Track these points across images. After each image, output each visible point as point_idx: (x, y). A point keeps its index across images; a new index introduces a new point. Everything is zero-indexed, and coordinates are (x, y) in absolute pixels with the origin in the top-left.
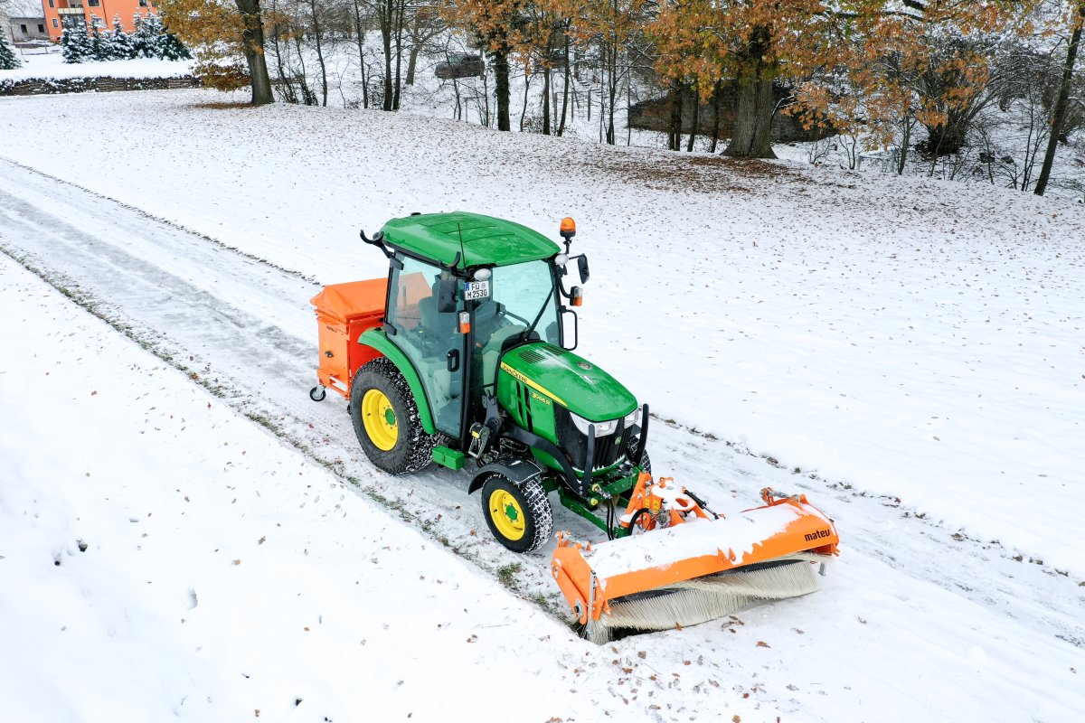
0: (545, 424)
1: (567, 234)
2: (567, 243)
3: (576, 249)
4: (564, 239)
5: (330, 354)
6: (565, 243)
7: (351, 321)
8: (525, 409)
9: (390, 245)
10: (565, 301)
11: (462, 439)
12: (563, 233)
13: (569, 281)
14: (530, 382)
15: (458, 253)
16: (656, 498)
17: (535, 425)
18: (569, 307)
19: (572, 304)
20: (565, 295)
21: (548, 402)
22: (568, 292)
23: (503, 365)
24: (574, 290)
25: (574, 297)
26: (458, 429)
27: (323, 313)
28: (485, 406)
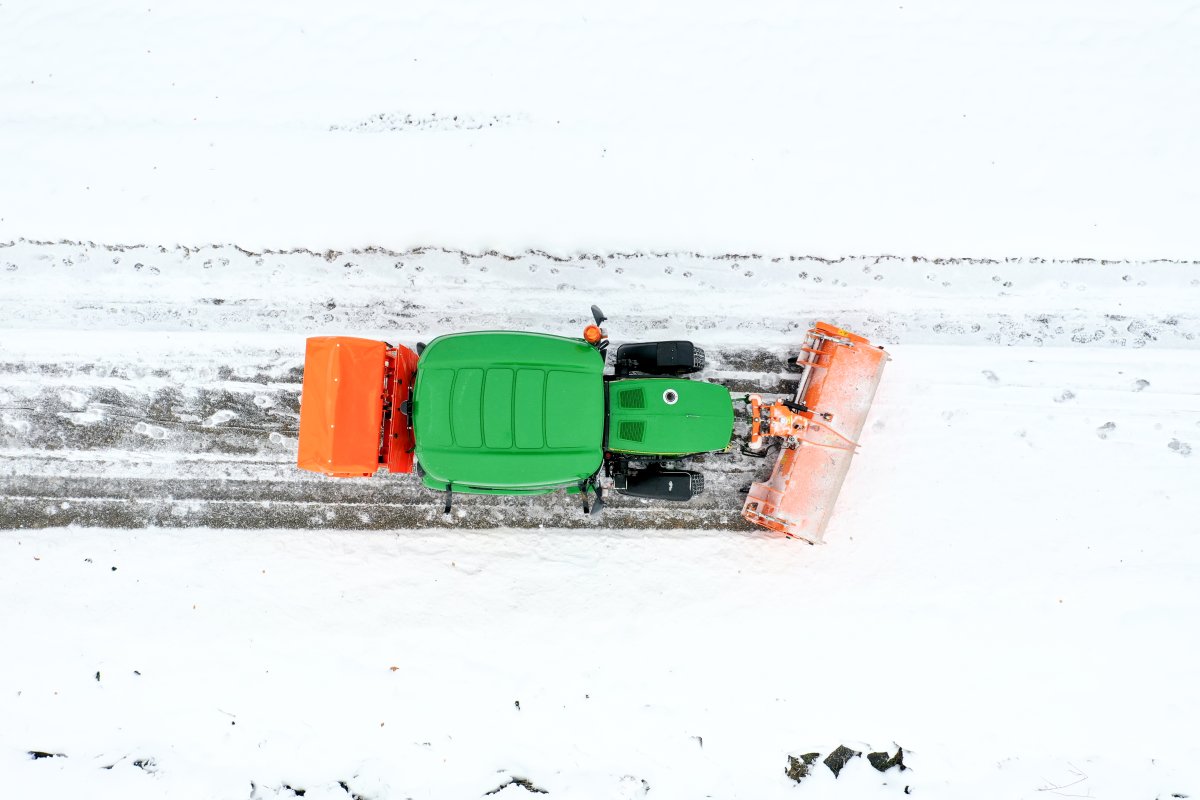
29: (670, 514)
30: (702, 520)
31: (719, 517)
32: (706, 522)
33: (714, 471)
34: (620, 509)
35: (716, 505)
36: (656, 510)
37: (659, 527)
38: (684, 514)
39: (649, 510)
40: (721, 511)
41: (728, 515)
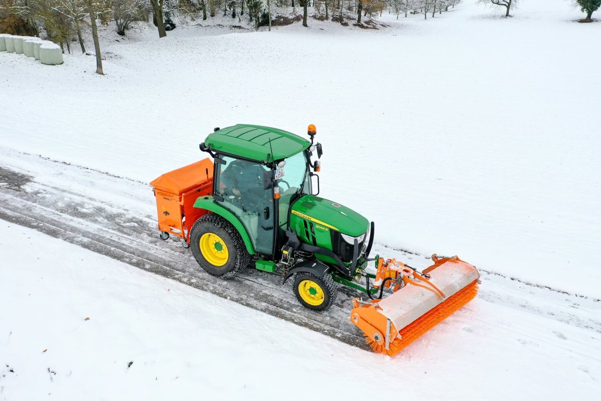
0: (325, 240)
1: (312, 133)
2: (312, 139)
3: (316, 140)
4: (310, 137)
5: (167, 213)
6: (311, 138)
7: (183, 194)
8: (310, 234)
9: (214, 150)
10: (312, 170)
11: (274, 255)
12: (309, 133)
13: (314, 158)
14: (313, 220)
15: (269, 155)
16: (393, 271)
17: (318, 242)
18: (314, 173)
19: (315, 170)
20: (312, 166)
21: (327, 229)
22: (313, 164)
23: (293, 211)
24: (316, 163)
25: (316, 167)
26: (271, 250)
27: (160, 190)
28: (287, 235)
29: (306, 320)
30: (324, 330)
31: (336, 332)
32: (326, 331)
33: (346, 313)
34: (278, 308)
35: (338, 327)
36: (299, 316)
37: (296, 323)
38: (314, 323)
39: (295, 314)
40: (339, 331)
41: (343, 334)
